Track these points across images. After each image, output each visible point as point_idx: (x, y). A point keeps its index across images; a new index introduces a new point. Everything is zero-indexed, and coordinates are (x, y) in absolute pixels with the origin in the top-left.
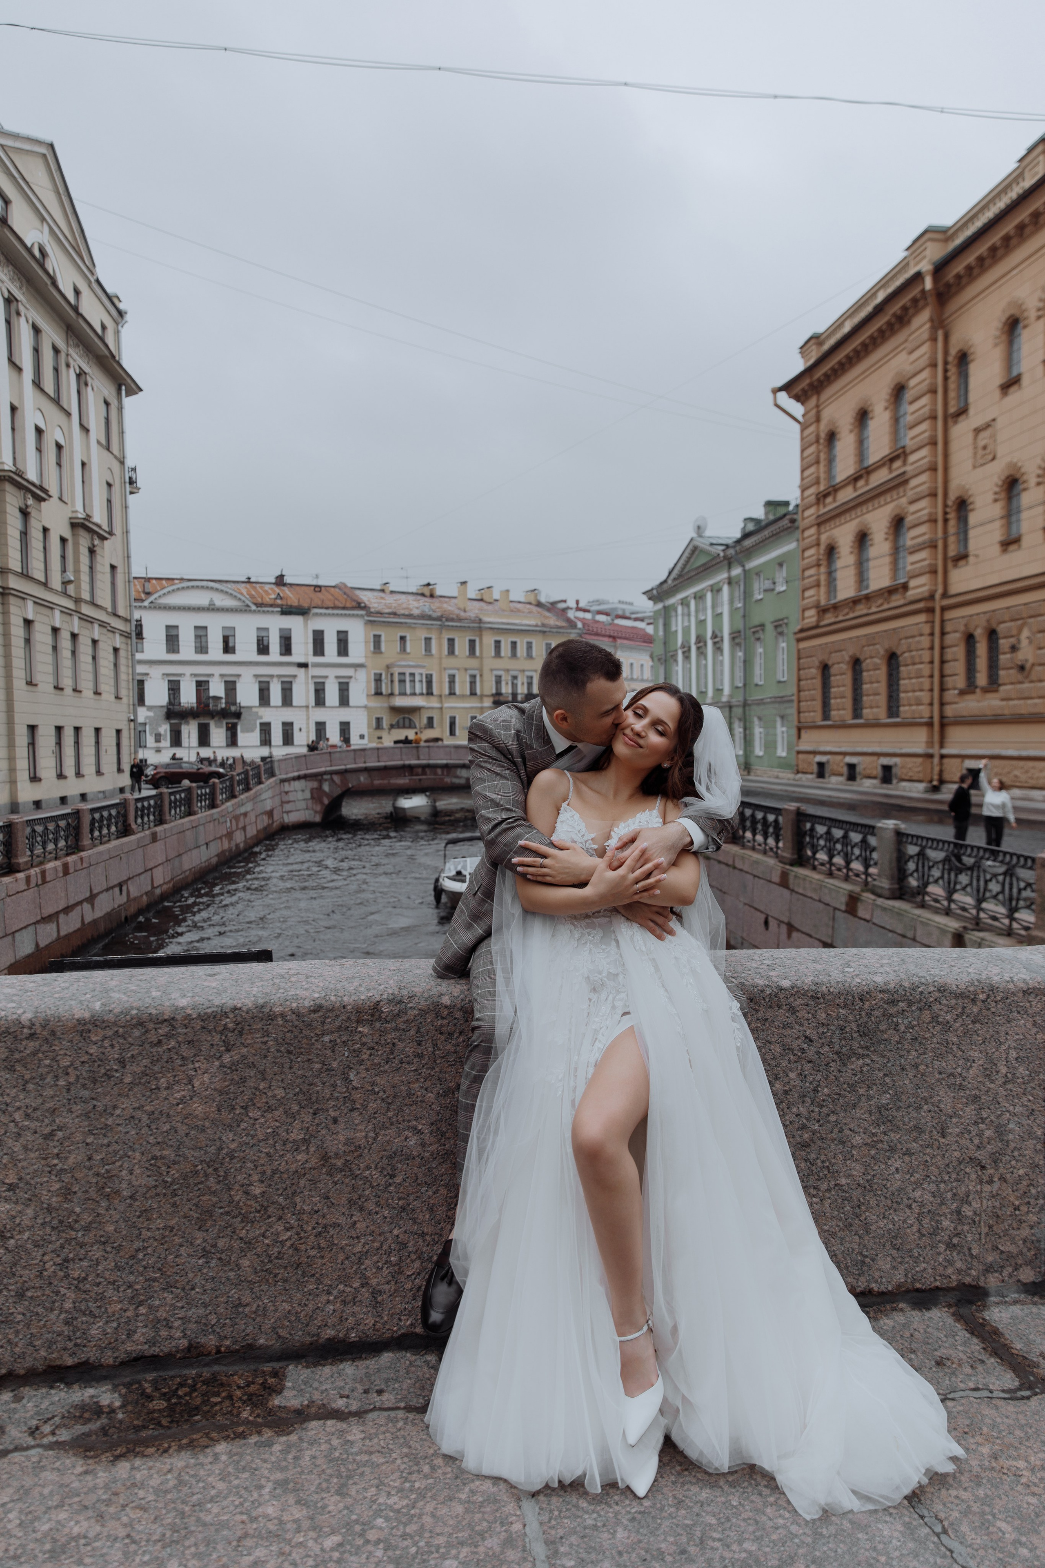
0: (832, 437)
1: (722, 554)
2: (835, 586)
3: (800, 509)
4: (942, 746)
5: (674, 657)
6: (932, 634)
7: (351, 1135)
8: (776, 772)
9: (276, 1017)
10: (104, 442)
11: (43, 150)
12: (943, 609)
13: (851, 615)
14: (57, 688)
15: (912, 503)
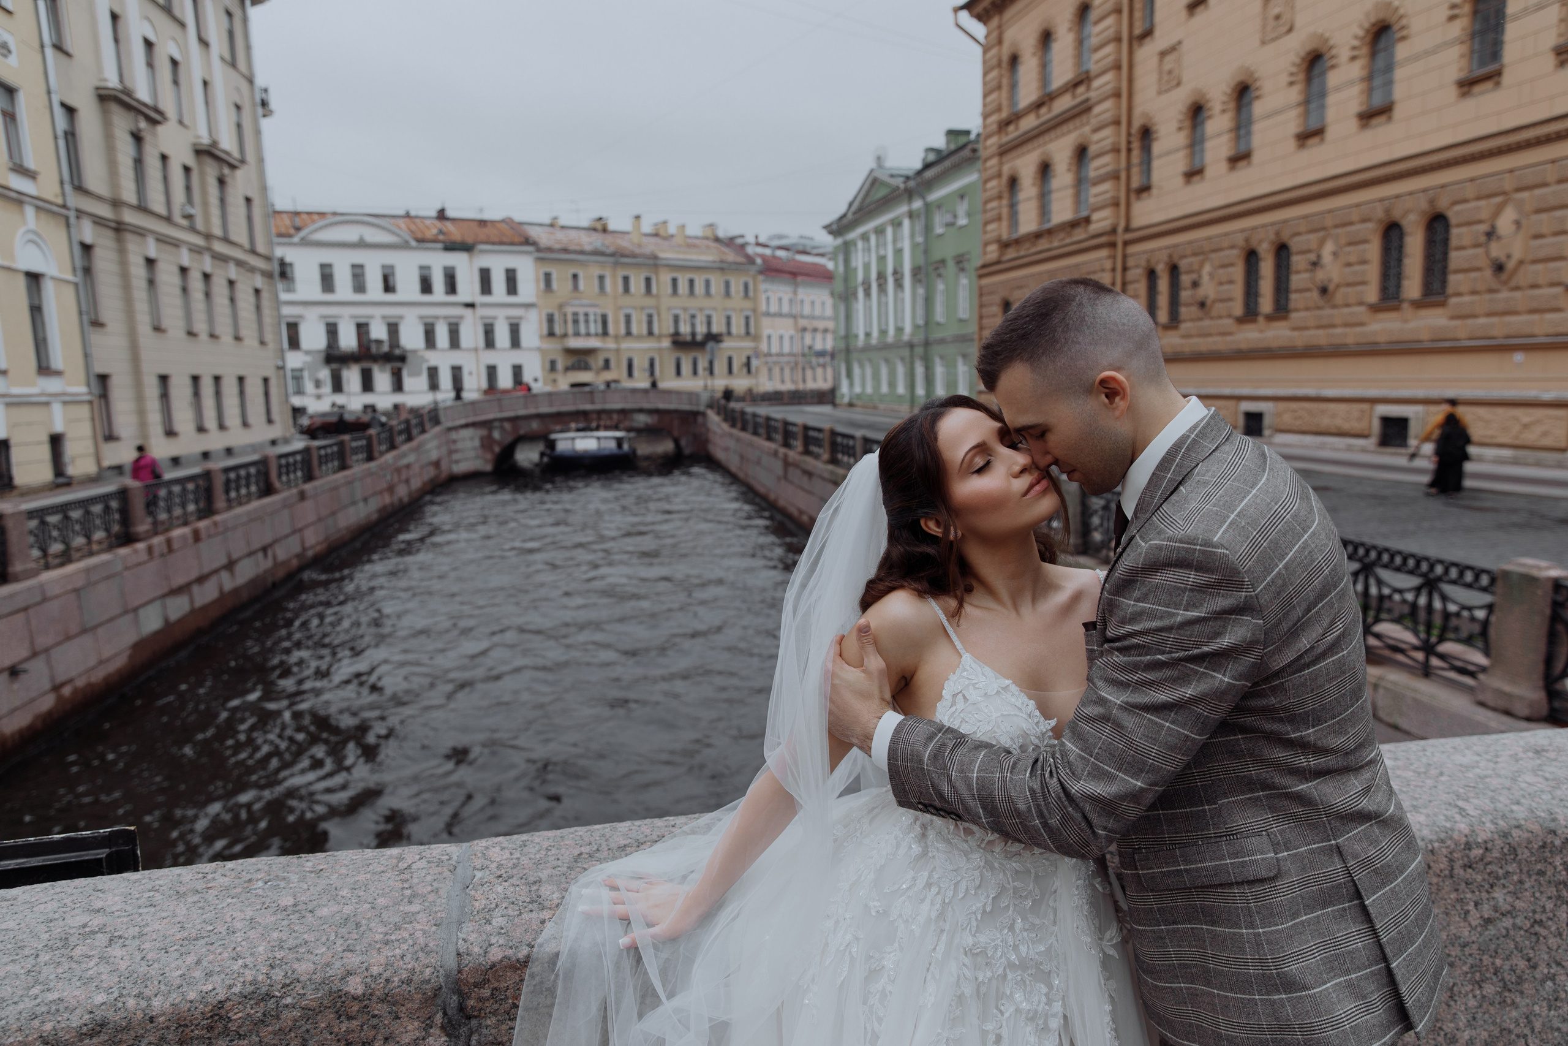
0: (1014, 60)
1: (902, 186)
2: (1017, 220)
3: (982, 137)
5: (855, 295)
6: (1114, 270)
10: (227, 56)
12: (1126, 243)
13: (1033, 250)
14: (191, 334)
15: (1096, 130)
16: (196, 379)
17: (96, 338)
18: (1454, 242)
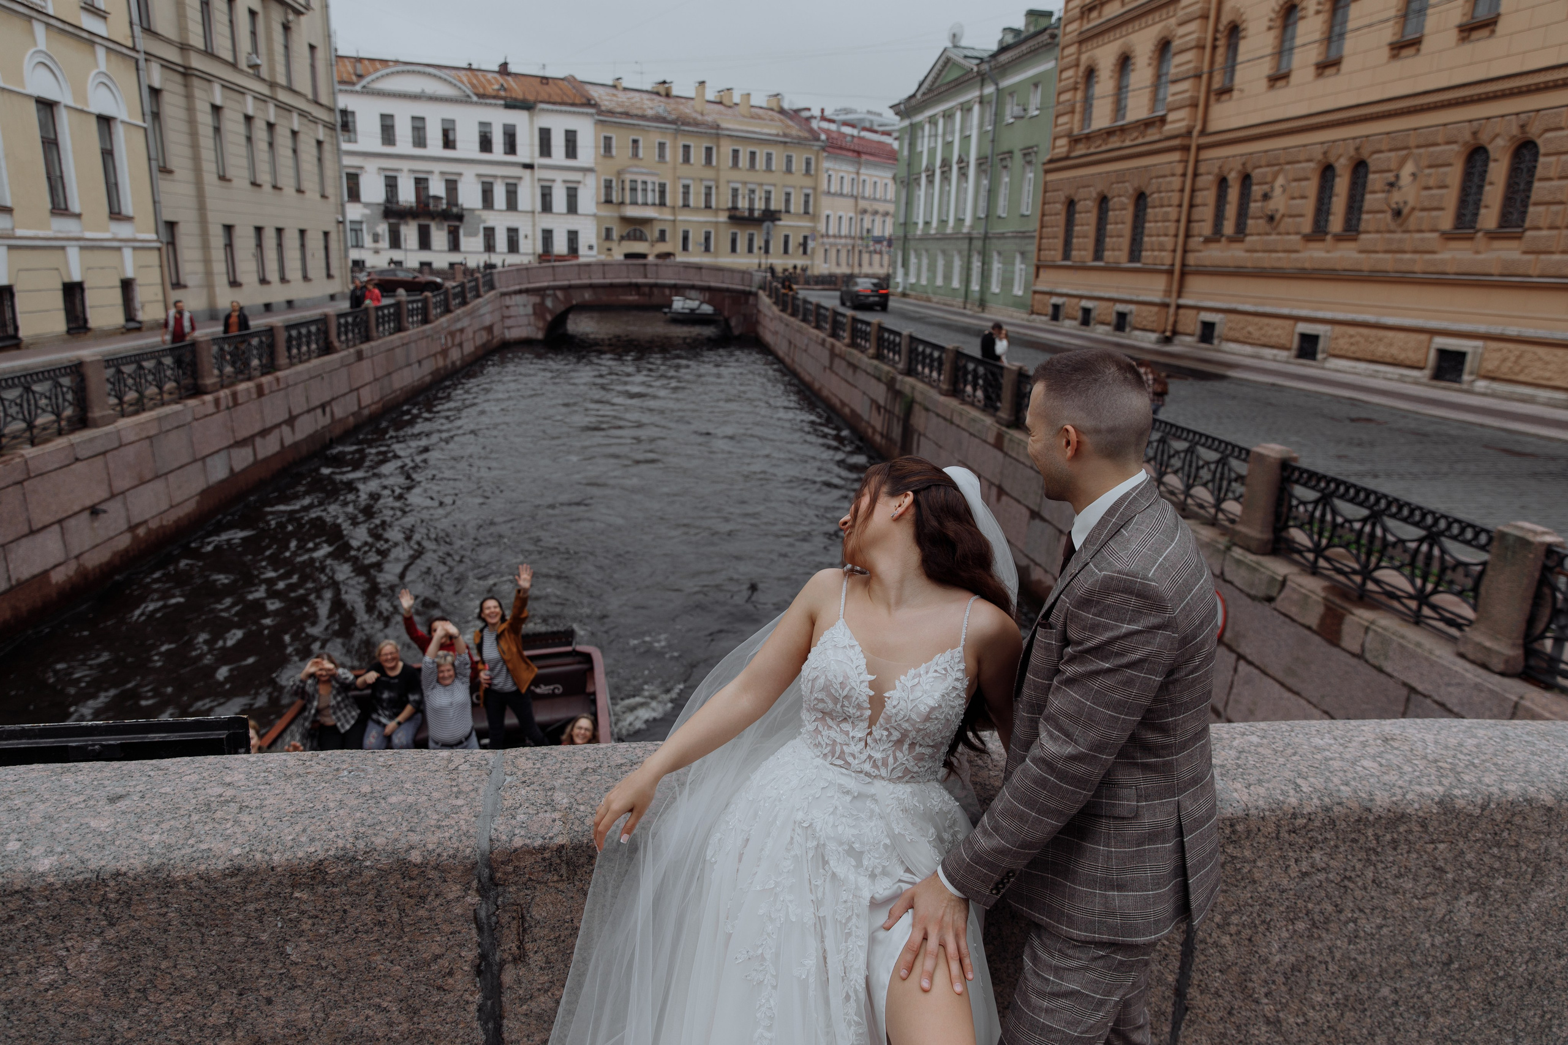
1: (975, 69)
2: (1091, 114)
3: (1063, 23)
4: (1180, 295)
5: (917, 180)
6: (1184, 175)
7: (292, 1017)
8: (1011, 310)
9: (177, 883)
12: (1200, 148)
13: (1104, 148)
14: (254, 184)
15: (1181, 24)
16: (259, 230)
17: (165, 185)
18: (1540, 172)
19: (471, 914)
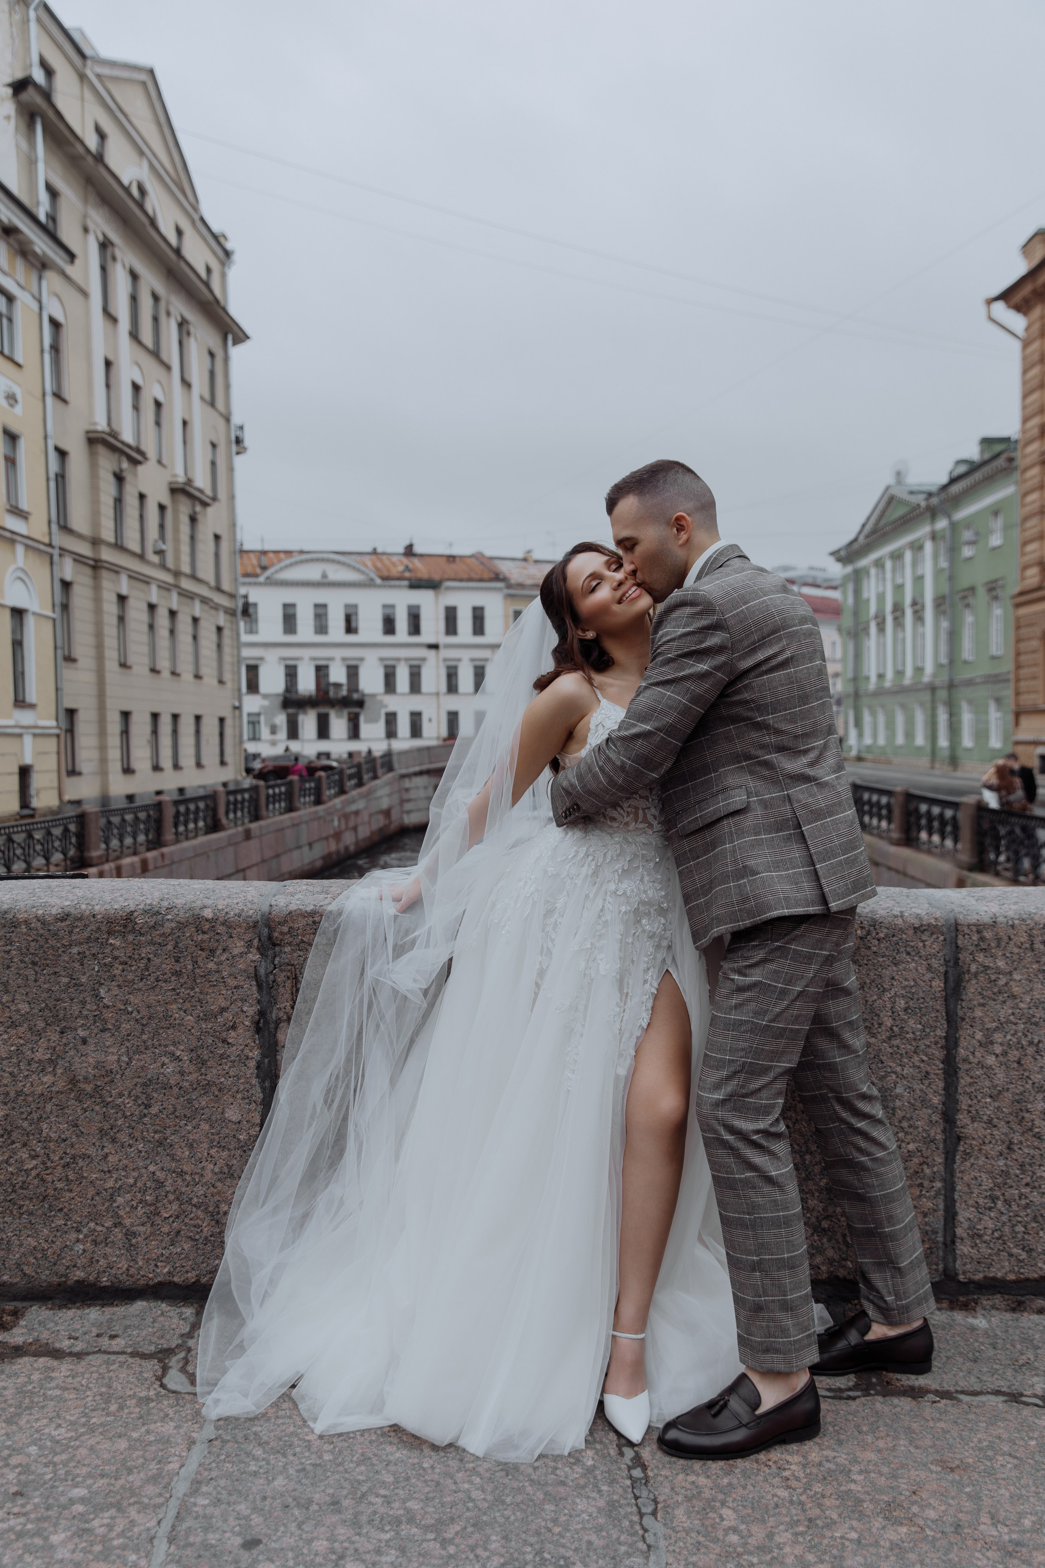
1: (923, 504)
3: (1022, 444)
5: (866, 630)
7: (102, 1058)
9: (20, 924)
10: (207, 396)
11: (143, 77)
14: (154, 671)
16: (155, 716)
17: (68, 672)
19: (252, 970)
